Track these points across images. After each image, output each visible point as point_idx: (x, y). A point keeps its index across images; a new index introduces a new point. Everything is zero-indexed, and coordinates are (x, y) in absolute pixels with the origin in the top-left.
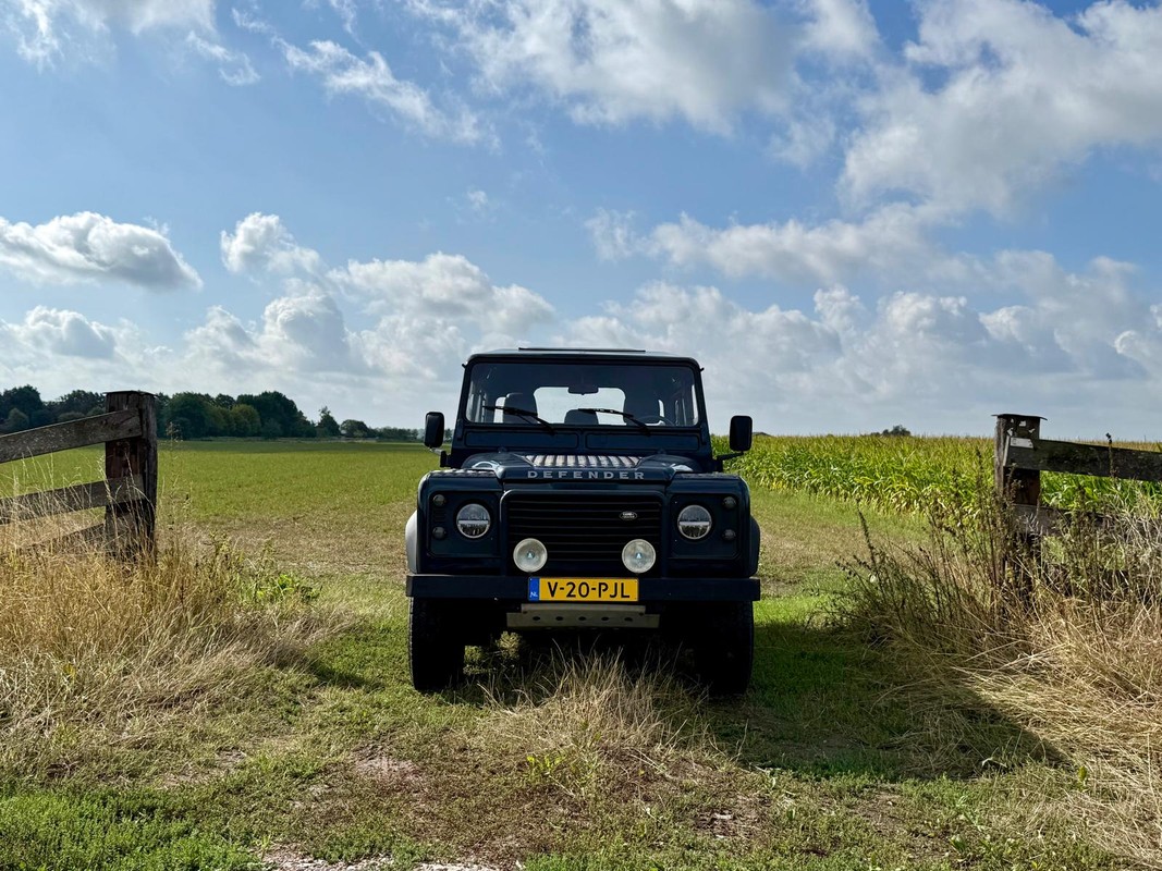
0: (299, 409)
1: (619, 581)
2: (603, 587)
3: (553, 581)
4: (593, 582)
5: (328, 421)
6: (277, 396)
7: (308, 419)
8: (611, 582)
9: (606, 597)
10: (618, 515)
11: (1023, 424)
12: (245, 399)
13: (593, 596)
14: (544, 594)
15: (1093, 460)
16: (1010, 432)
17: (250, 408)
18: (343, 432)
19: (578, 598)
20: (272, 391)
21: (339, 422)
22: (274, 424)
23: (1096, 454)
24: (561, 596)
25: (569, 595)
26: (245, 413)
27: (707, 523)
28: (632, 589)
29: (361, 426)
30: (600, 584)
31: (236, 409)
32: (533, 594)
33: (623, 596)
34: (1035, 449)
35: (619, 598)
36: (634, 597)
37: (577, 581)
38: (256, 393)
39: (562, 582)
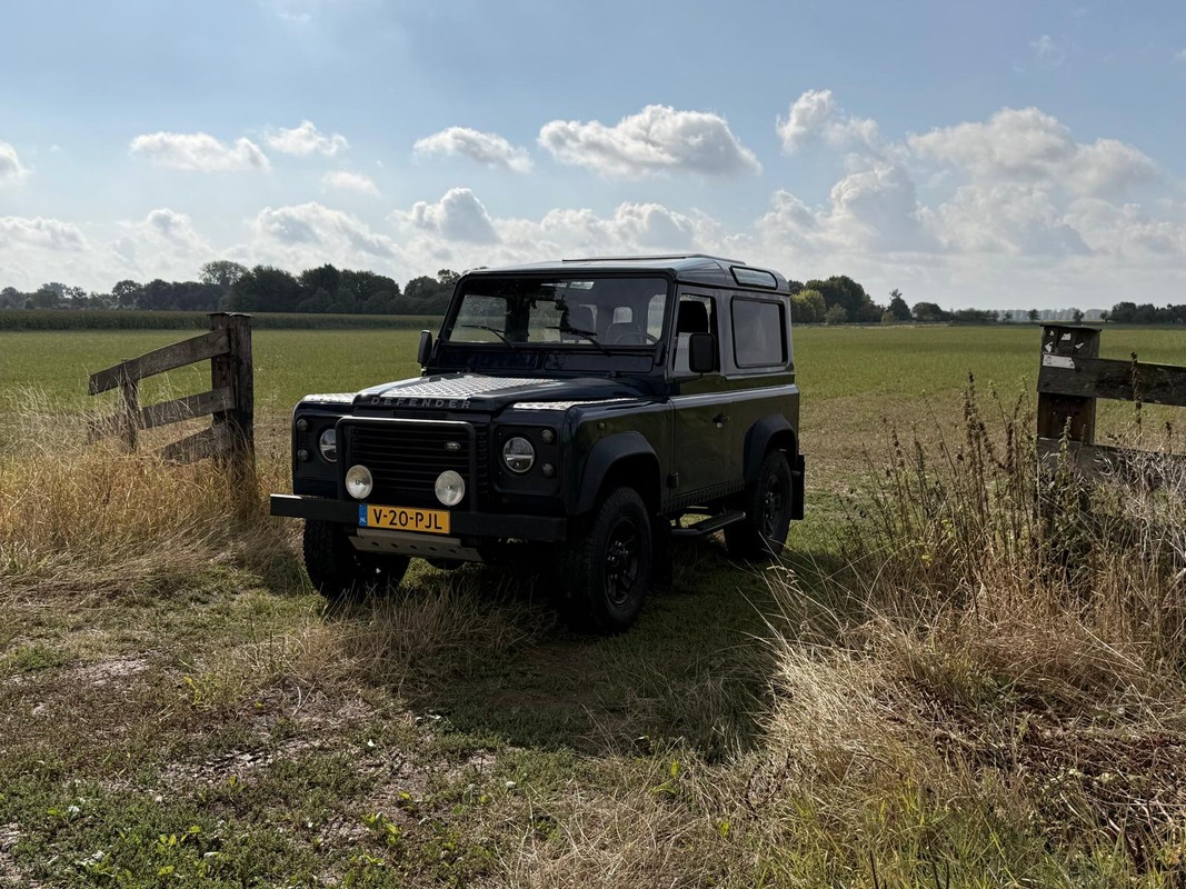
0: (866, 292)
1: (433, 512)
2: (419, 517)
3: (378, 508)
4: (411, 512)
5: (898, 305)
6: (845, 281)
7: (876, 304)
8: (426, 513)
9: (422, 527)
10: (443, 445)
11: (1067, 337)
12: (814, 285)
13: (411, 526)
14: (372, 522)
15: (1163, 385)
16: (1049, 348)
17: (817, 294)
18: (915, 315)
19: (399, 527)
20: (840, 276)
21: (911, 306)
22: (838, 310)
23: (1167, 377)
24: (384, 523)
25: (391, 523)
26: (811, 299)
27: (530, 457)
28: (443, 521)
29: (934, 309)
30: (417, 514)
31: (803, 295)
32: (362, 520)
33: (436, 528)
34: (1078, 370)
35: (432, 529)
36: (446, 529)
37: (398, 510)
38: (824, 278)
39: (386, 510)
